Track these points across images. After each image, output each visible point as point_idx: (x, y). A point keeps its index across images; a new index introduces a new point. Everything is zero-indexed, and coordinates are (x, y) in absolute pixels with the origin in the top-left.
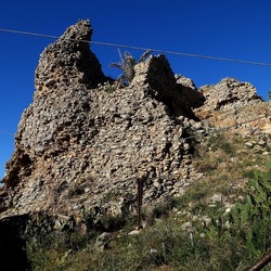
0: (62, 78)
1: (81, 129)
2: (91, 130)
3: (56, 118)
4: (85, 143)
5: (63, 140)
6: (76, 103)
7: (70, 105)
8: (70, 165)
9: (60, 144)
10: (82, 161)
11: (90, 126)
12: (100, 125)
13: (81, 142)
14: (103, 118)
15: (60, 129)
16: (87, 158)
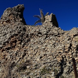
0: (13, 19)
1: (22, 38)
2: (27, 39)
3: (11, 32)
4: (24, 44)
5: (13, 42)
6: (20, 27)
7: (17, 28)
8: (16, 54)
9: (11, 44)
10: (23, 52)
11: (26, 37)
12: (31, 37)
13: (22, 44)
14: (33, 34)
15: (12, 37)
16: (25, 51)
